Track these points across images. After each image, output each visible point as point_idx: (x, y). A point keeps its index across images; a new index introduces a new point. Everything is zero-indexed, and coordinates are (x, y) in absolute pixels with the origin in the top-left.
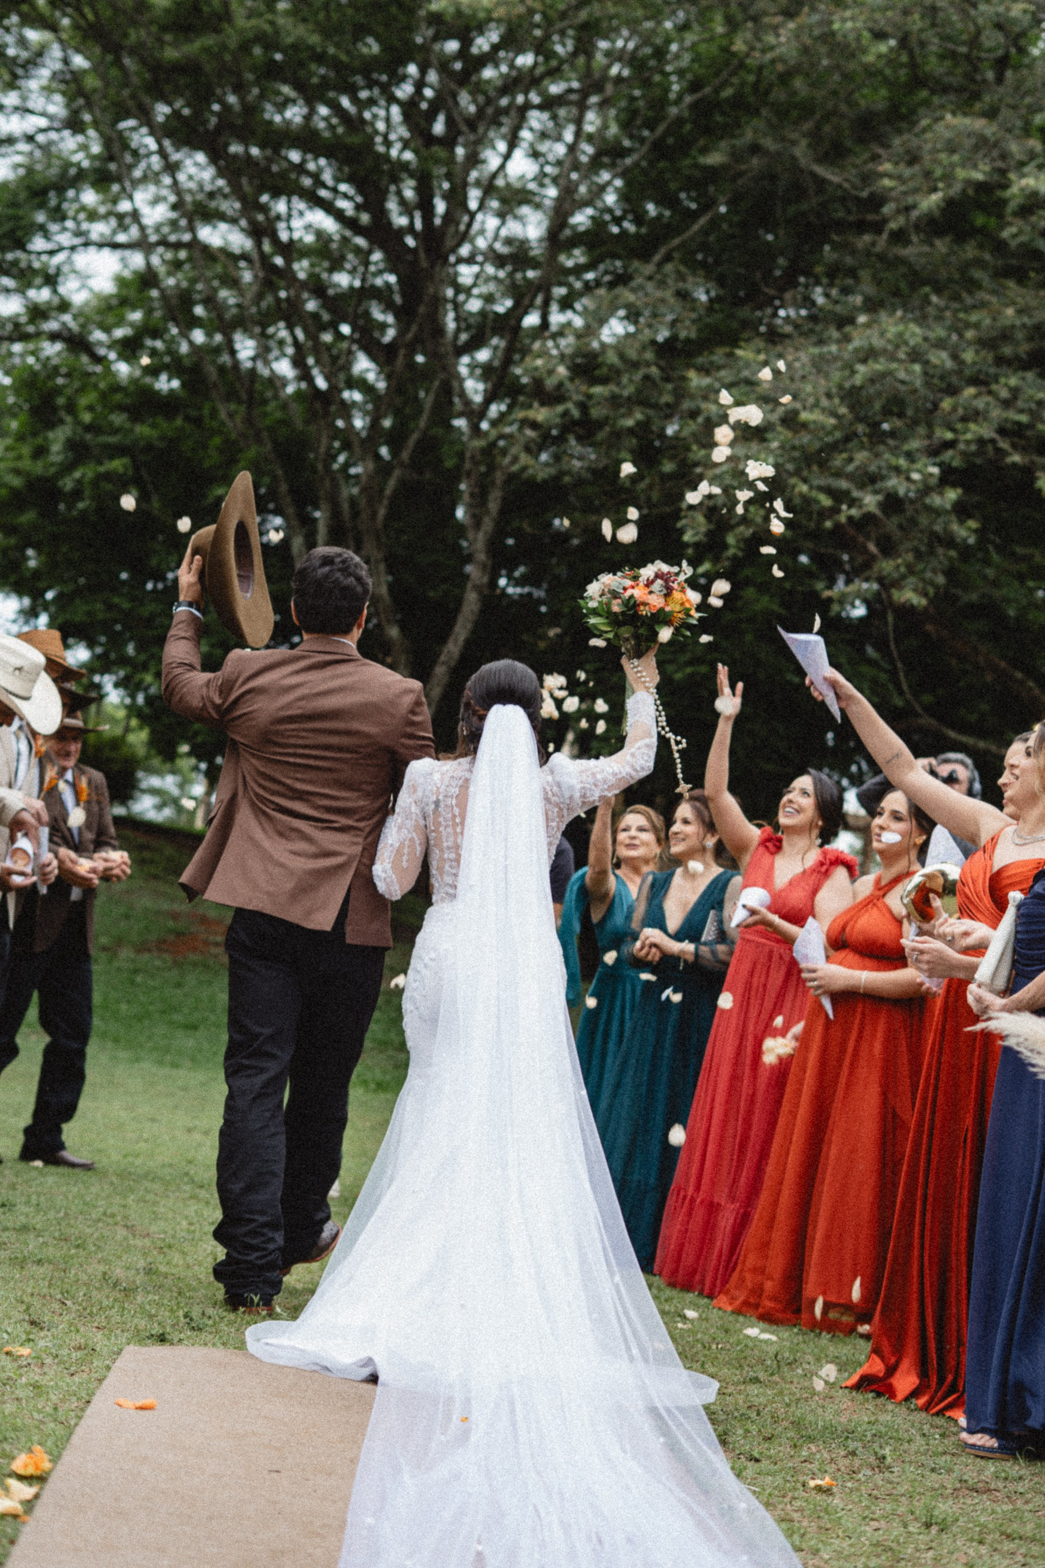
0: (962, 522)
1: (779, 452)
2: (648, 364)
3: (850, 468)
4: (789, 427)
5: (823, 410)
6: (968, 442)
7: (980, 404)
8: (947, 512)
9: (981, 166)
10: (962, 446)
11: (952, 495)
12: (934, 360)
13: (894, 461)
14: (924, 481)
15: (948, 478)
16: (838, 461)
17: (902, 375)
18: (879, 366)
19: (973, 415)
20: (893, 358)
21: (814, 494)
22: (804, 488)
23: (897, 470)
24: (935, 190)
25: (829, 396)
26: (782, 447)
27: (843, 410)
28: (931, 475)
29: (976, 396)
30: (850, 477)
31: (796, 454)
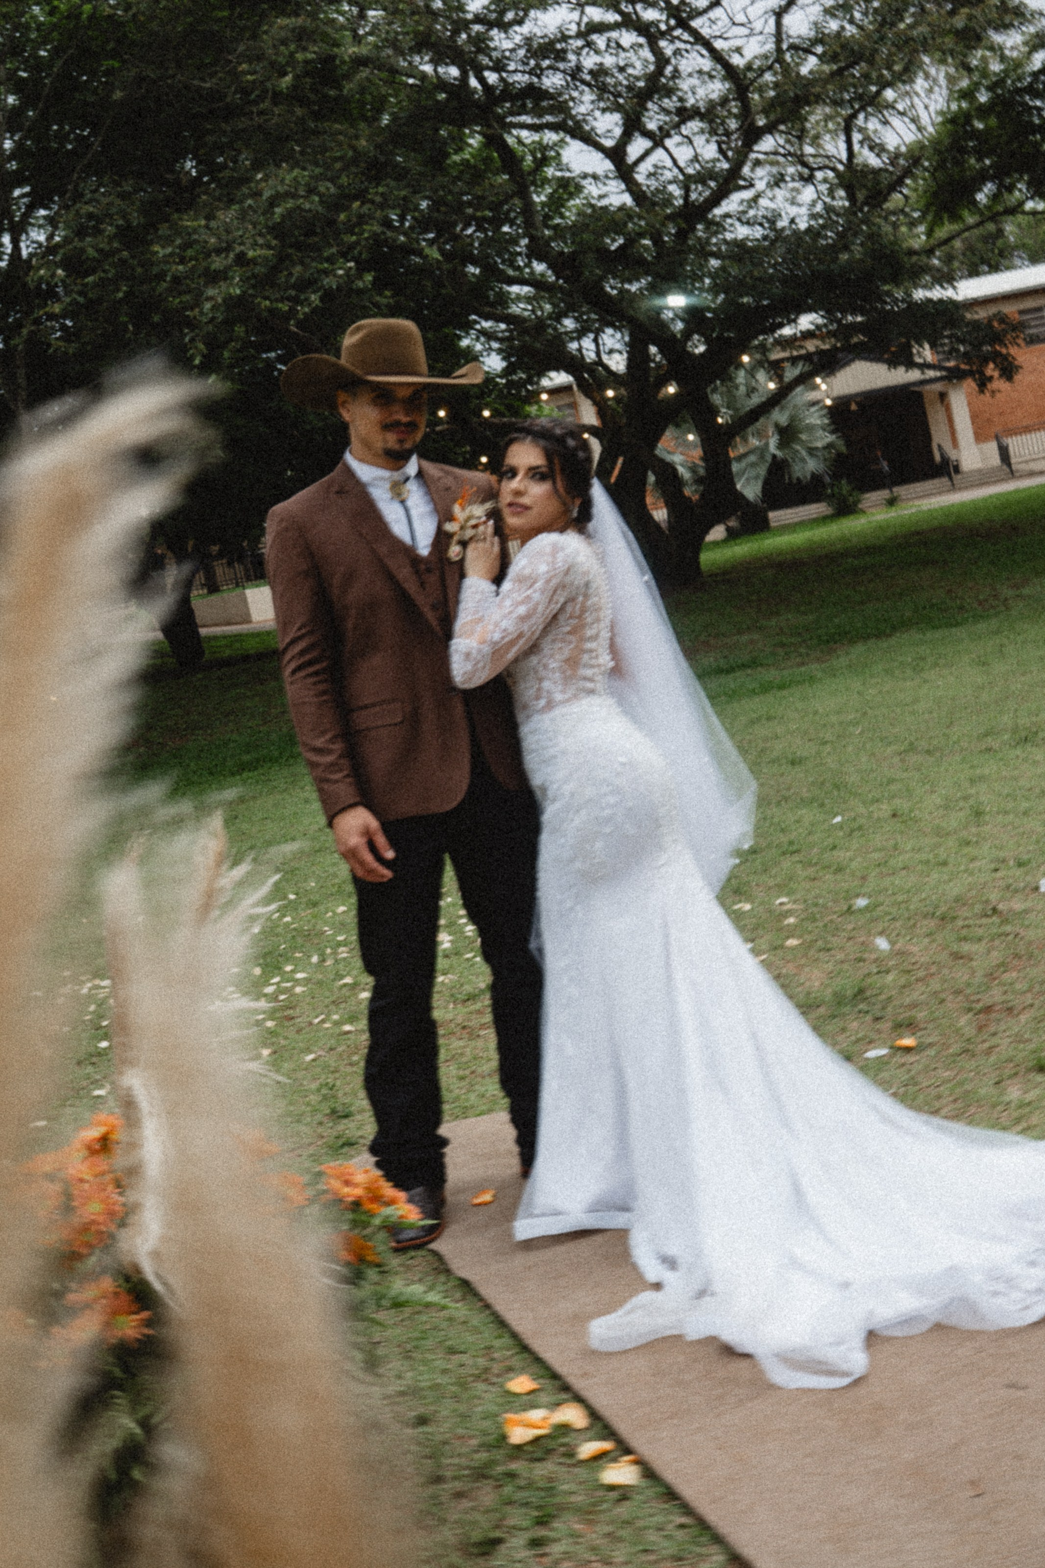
0: (381, 295)
1: (241, 284)
2: (119, 251)
3: (293, 280)
4: (242, 266)
5: (261, 246)
6: (367, 239)
7: (365, 209)
8: (370, 290)
9: (311, 48)
10: (363, 243)
11: (369, 278)
12: (322, 189)
13: (320, 266)
14: (347, 274)
15: (362, 268)
16: (282, 278)
17: (307, 206)
18: (290, 204)
19: (362, 219)
20: (294, 196)
21: (275, 305)
22: (267, 303)
23: (326, 272)
24: (285, 74)
25: (260, 234)
26: (241, 280)
27: (274, 243)
28: (350, 268)
29: (361, 207)
30: (293, 287)
31: (253, 282)
